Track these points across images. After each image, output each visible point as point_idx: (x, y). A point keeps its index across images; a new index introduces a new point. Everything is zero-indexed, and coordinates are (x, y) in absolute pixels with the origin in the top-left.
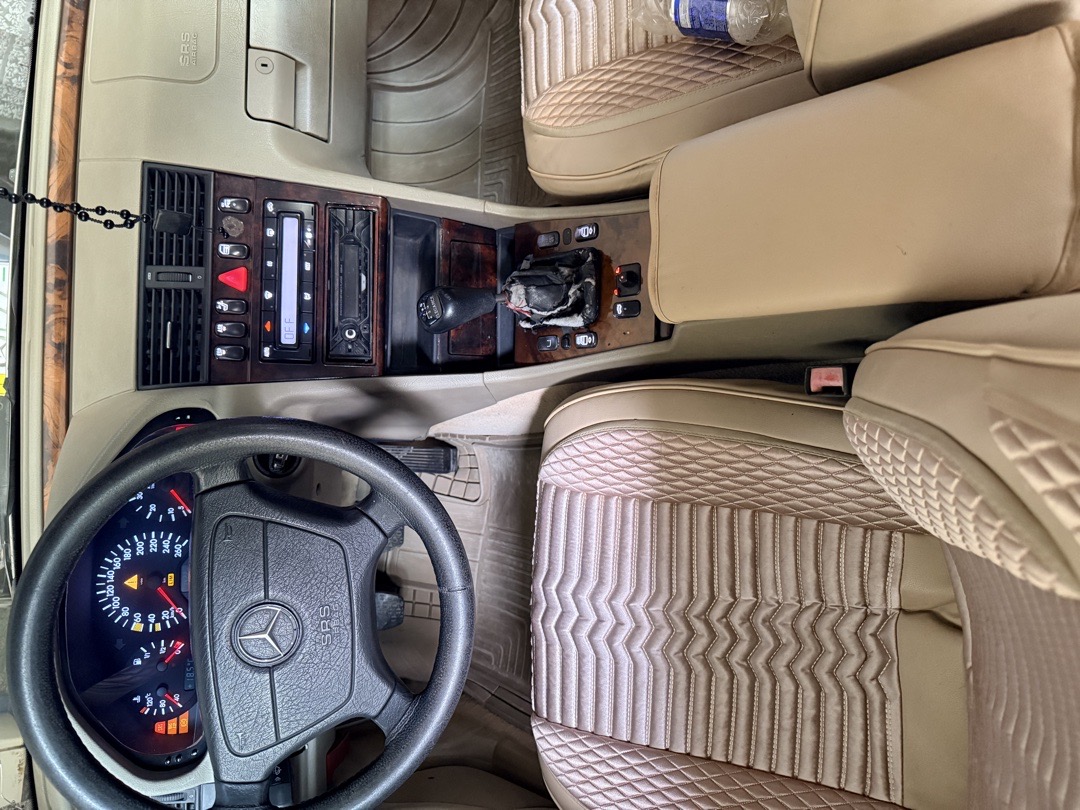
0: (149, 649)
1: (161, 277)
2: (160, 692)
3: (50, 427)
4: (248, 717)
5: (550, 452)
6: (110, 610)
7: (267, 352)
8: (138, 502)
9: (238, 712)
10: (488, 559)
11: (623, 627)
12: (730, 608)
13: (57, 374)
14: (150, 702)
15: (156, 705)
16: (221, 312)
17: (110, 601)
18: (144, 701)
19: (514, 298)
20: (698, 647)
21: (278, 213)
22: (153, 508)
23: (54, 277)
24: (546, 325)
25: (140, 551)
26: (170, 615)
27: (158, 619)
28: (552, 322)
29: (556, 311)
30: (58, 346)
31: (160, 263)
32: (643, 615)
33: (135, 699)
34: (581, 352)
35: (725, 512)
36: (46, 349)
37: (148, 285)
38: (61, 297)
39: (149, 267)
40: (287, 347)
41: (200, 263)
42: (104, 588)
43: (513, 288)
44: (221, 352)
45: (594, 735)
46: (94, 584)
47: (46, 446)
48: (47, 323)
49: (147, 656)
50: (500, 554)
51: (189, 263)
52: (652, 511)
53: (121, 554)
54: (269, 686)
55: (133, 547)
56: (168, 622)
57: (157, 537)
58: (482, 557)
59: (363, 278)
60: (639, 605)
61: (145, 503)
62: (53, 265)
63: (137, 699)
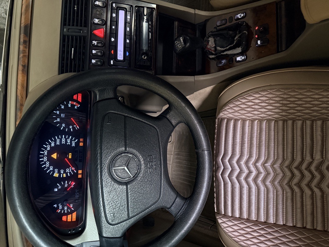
0: (61, 184)
1: (70, 30)
2: (65, 203)
3: (19, 97)
4: (116, 206)
5: (226, 105)
6: (45, 167)
7: (112, 62)
8: (57, 123)
9: (112, 204)
10: (175, 163)
11: (261, 174)
12: (310, 164)
13: (23, 77)
14: (60, 207)
15: (63, 208)
16: (94, 45)
17: (45, 163)
18: (58, 207)
19: (210, 43)
20: (296, 180)
21: (117, 8)
22: (64, 125)
23: (23, 39)
24: (222, 54)
25: (58, 143)
26: (69, 170)
27: (65, 172)
28: (225, 53)
29: (228, 48)
30: (24, 66)
31: (69, 25)
32: (270, 169)
33: (54, 206)
34: (238, 64)
35: (308, 123)
36: (19, 67)
37: (64, 34)
38: (26, 47)
39: (65, 27)
40: (120, 61)
41: (85, 26)
42: (43, 158)
43: (210, 39)
44: (93, 61)
45: (248, 220)
46: (39, 156)
47: (17, 105)
48: (20, 57)
49: (60, 187)
50: (180, 161)
51: (81, 26)
52: (275, 125)
53: (50, 144)
54: (126, 192)
55: (55, 141)
56: (68, 173)
57: (65, 137)
58: (173, 162)
59: (150, 33)
60: (268, 165)
61: (61, 123)
62: (23, 34)
63: (55, 206)
